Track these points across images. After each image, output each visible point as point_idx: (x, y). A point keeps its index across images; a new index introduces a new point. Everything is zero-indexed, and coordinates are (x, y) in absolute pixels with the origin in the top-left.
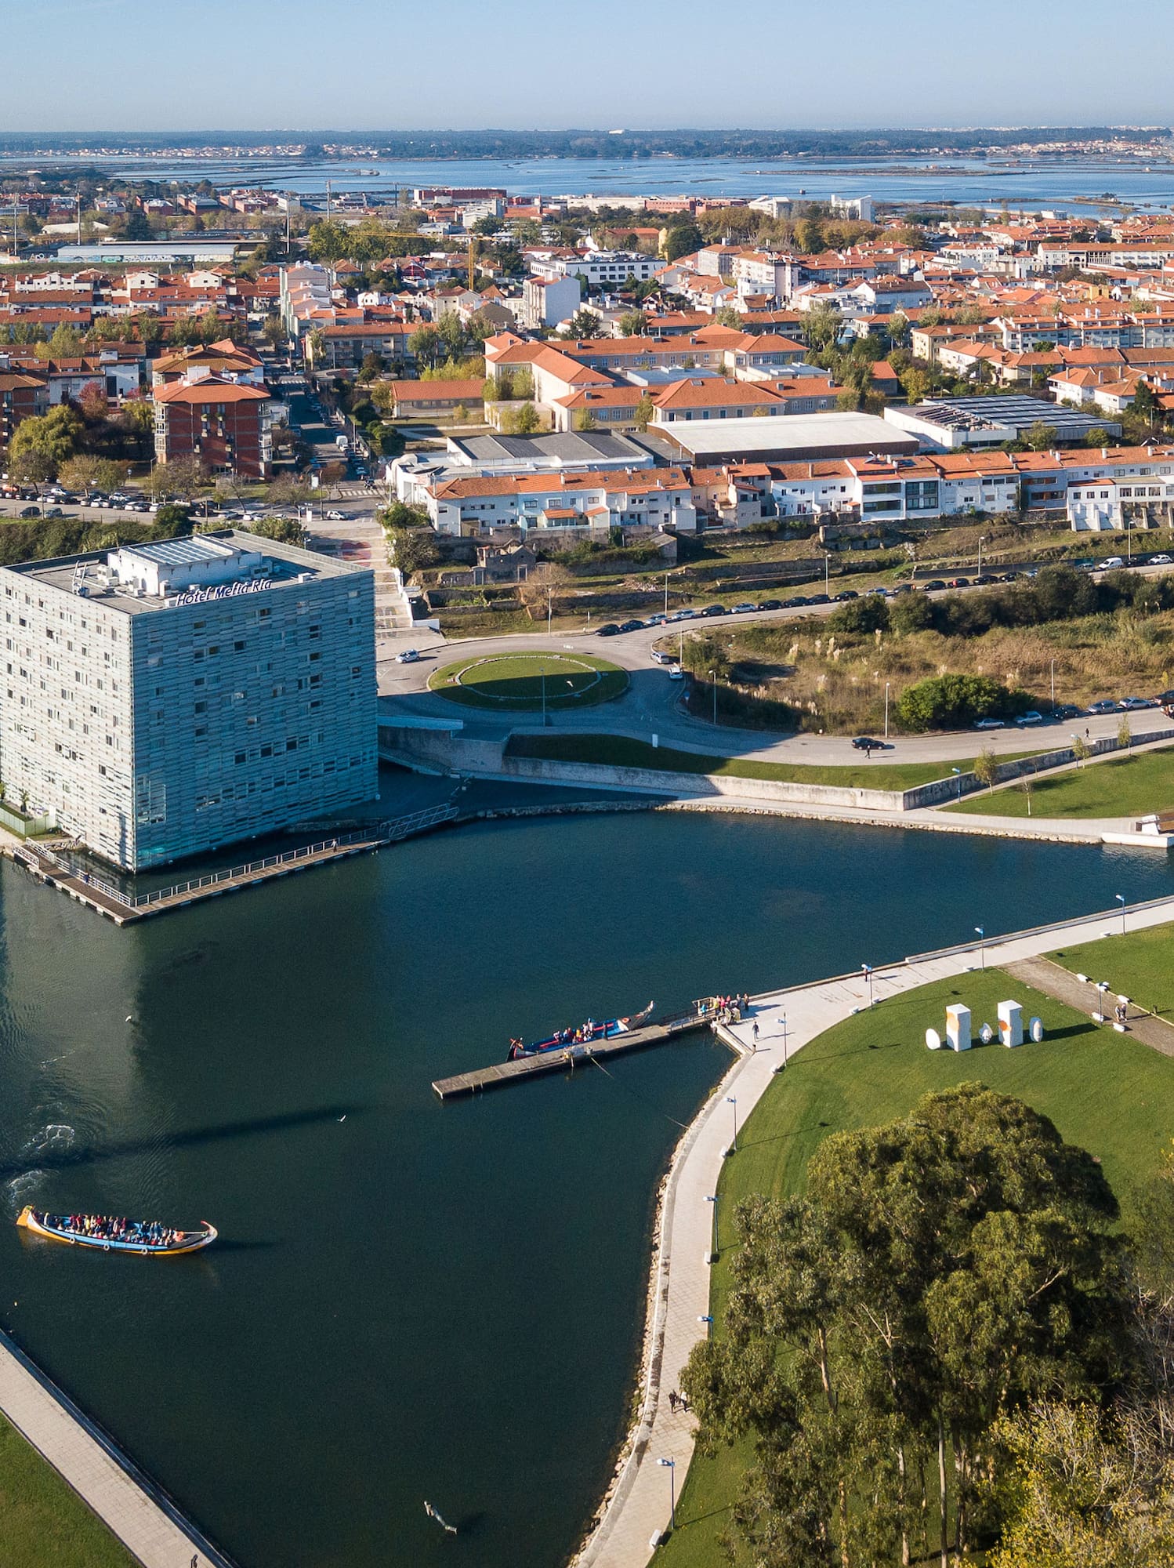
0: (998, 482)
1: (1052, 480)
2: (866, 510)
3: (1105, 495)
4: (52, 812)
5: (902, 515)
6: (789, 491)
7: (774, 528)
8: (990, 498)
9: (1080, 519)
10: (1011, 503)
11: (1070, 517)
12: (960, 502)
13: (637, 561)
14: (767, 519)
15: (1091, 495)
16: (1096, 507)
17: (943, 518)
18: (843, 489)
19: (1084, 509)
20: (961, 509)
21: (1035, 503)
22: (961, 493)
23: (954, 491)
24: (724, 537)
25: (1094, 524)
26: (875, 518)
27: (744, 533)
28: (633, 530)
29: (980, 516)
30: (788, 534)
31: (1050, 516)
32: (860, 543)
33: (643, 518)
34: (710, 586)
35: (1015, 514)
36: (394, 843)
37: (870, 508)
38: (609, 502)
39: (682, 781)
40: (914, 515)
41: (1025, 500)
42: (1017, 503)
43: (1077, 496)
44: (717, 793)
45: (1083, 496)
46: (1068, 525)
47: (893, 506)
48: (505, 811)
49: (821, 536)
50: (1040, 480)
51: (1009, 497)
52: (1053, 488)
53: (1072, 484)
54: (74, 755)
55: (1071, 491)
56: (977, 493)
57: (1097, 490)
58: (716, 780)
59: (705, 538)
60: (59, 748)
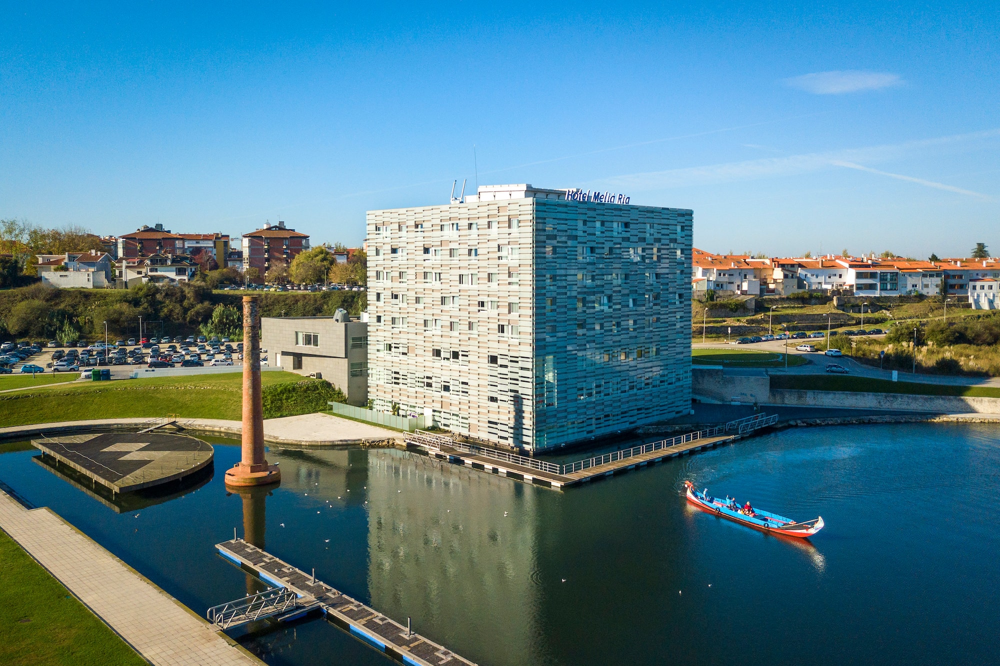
0: (931, 276)
1: (960, 277)
2: (858, 288)
3: (991, 287)
4: (428, 413)
5: (877, 294)
6: (809, 275)
7: (807, 296)
8: (927, 286)
9: (977, 302)
10: (938, 290)
11: (971, 300)
12: (909, 288)
13: (732, 310)
14: (801, 291)
15: (982, 287)
16: (986, 295)
17: (900, 297)
18: (840, 276)
19: (978, 296)
20: (910, 291)
21: (951, 291)
22: (910, 281)
23: (906, 280)
24: (776, 300)
25: (985, 306)
26: (862, 294)
27: (788, 299)
28: (721, 293)
29: (921, 297)
30: (813, 301)
31: (960, 299)
32: (856, 308)
33: (724, 286)
34: (779, 327)
35: (940, 297)
36: (742, 439)
37: (860, 287)
38: (704, 274)
39: (939, 403)
40: (884, 294)
41: (946, 288)
42: (941, 290)
43: (974, 288)
44: (973, 411)
45: (978, 288)
46: (969, 306)
47: (872, 287)
48: (810, 421)
49: (835, 302)
50: (954, 277)
51: (937, 286)
52: (961, 282)
53: (971, 280)
54: (455, 355)
55: (971, 284)
56: (918, 281)
57: (986, 284)
58: (970, 400)
59: (765, 300)
60: (437, 353)
